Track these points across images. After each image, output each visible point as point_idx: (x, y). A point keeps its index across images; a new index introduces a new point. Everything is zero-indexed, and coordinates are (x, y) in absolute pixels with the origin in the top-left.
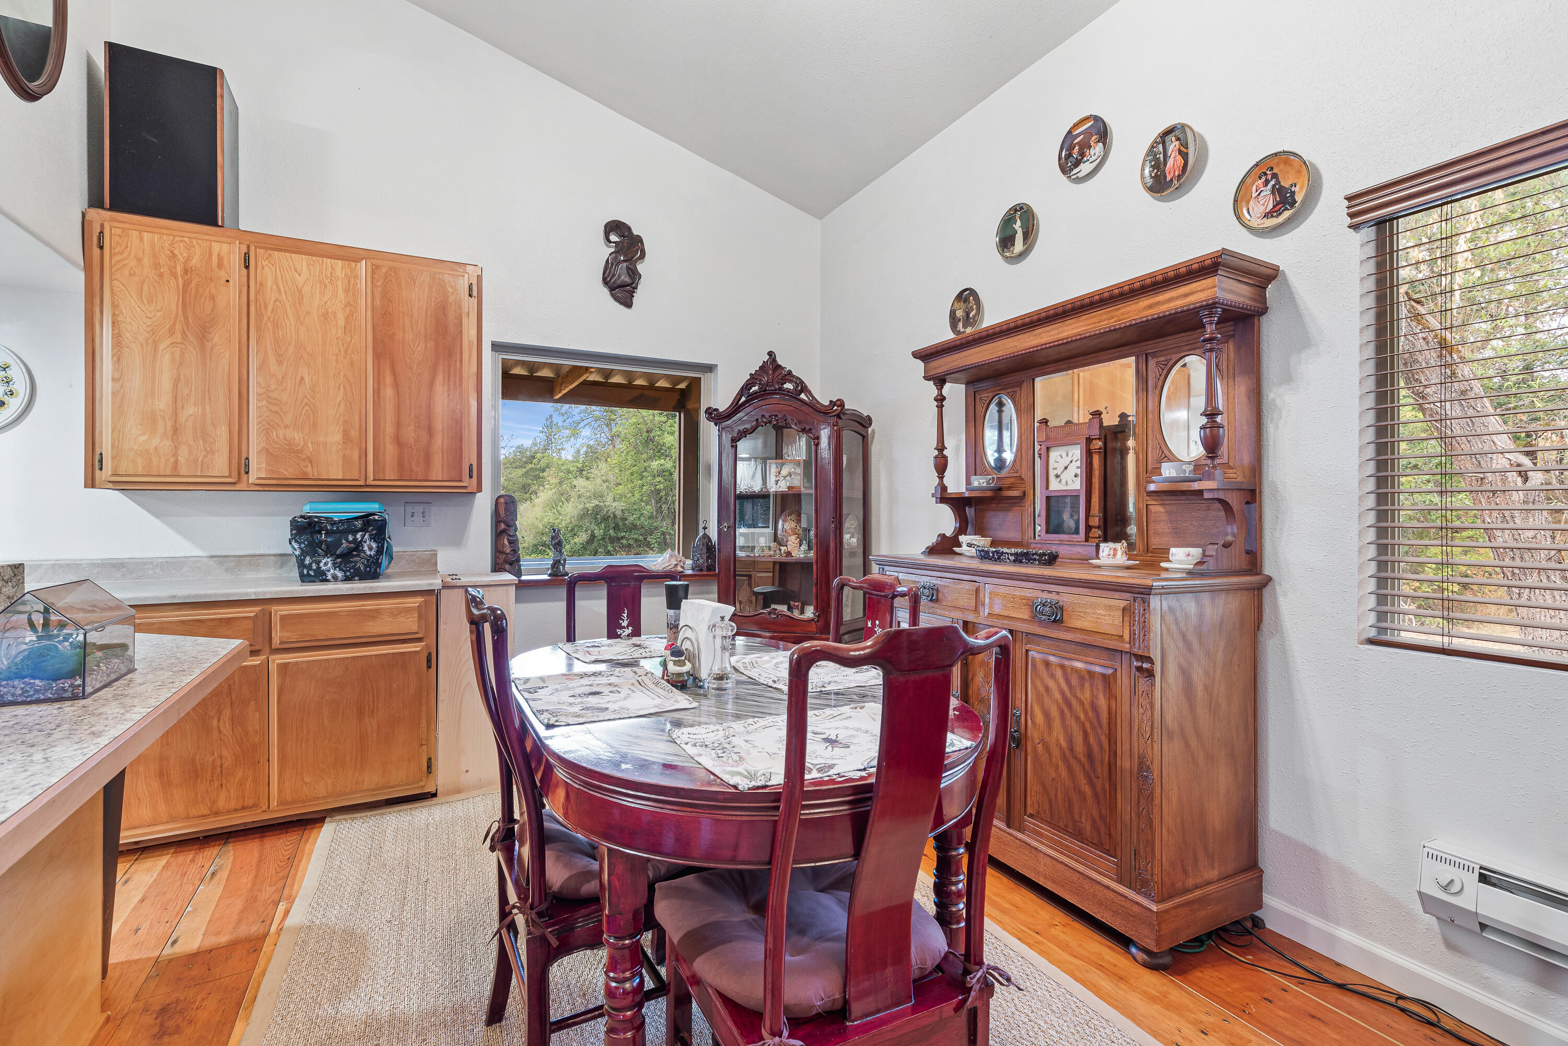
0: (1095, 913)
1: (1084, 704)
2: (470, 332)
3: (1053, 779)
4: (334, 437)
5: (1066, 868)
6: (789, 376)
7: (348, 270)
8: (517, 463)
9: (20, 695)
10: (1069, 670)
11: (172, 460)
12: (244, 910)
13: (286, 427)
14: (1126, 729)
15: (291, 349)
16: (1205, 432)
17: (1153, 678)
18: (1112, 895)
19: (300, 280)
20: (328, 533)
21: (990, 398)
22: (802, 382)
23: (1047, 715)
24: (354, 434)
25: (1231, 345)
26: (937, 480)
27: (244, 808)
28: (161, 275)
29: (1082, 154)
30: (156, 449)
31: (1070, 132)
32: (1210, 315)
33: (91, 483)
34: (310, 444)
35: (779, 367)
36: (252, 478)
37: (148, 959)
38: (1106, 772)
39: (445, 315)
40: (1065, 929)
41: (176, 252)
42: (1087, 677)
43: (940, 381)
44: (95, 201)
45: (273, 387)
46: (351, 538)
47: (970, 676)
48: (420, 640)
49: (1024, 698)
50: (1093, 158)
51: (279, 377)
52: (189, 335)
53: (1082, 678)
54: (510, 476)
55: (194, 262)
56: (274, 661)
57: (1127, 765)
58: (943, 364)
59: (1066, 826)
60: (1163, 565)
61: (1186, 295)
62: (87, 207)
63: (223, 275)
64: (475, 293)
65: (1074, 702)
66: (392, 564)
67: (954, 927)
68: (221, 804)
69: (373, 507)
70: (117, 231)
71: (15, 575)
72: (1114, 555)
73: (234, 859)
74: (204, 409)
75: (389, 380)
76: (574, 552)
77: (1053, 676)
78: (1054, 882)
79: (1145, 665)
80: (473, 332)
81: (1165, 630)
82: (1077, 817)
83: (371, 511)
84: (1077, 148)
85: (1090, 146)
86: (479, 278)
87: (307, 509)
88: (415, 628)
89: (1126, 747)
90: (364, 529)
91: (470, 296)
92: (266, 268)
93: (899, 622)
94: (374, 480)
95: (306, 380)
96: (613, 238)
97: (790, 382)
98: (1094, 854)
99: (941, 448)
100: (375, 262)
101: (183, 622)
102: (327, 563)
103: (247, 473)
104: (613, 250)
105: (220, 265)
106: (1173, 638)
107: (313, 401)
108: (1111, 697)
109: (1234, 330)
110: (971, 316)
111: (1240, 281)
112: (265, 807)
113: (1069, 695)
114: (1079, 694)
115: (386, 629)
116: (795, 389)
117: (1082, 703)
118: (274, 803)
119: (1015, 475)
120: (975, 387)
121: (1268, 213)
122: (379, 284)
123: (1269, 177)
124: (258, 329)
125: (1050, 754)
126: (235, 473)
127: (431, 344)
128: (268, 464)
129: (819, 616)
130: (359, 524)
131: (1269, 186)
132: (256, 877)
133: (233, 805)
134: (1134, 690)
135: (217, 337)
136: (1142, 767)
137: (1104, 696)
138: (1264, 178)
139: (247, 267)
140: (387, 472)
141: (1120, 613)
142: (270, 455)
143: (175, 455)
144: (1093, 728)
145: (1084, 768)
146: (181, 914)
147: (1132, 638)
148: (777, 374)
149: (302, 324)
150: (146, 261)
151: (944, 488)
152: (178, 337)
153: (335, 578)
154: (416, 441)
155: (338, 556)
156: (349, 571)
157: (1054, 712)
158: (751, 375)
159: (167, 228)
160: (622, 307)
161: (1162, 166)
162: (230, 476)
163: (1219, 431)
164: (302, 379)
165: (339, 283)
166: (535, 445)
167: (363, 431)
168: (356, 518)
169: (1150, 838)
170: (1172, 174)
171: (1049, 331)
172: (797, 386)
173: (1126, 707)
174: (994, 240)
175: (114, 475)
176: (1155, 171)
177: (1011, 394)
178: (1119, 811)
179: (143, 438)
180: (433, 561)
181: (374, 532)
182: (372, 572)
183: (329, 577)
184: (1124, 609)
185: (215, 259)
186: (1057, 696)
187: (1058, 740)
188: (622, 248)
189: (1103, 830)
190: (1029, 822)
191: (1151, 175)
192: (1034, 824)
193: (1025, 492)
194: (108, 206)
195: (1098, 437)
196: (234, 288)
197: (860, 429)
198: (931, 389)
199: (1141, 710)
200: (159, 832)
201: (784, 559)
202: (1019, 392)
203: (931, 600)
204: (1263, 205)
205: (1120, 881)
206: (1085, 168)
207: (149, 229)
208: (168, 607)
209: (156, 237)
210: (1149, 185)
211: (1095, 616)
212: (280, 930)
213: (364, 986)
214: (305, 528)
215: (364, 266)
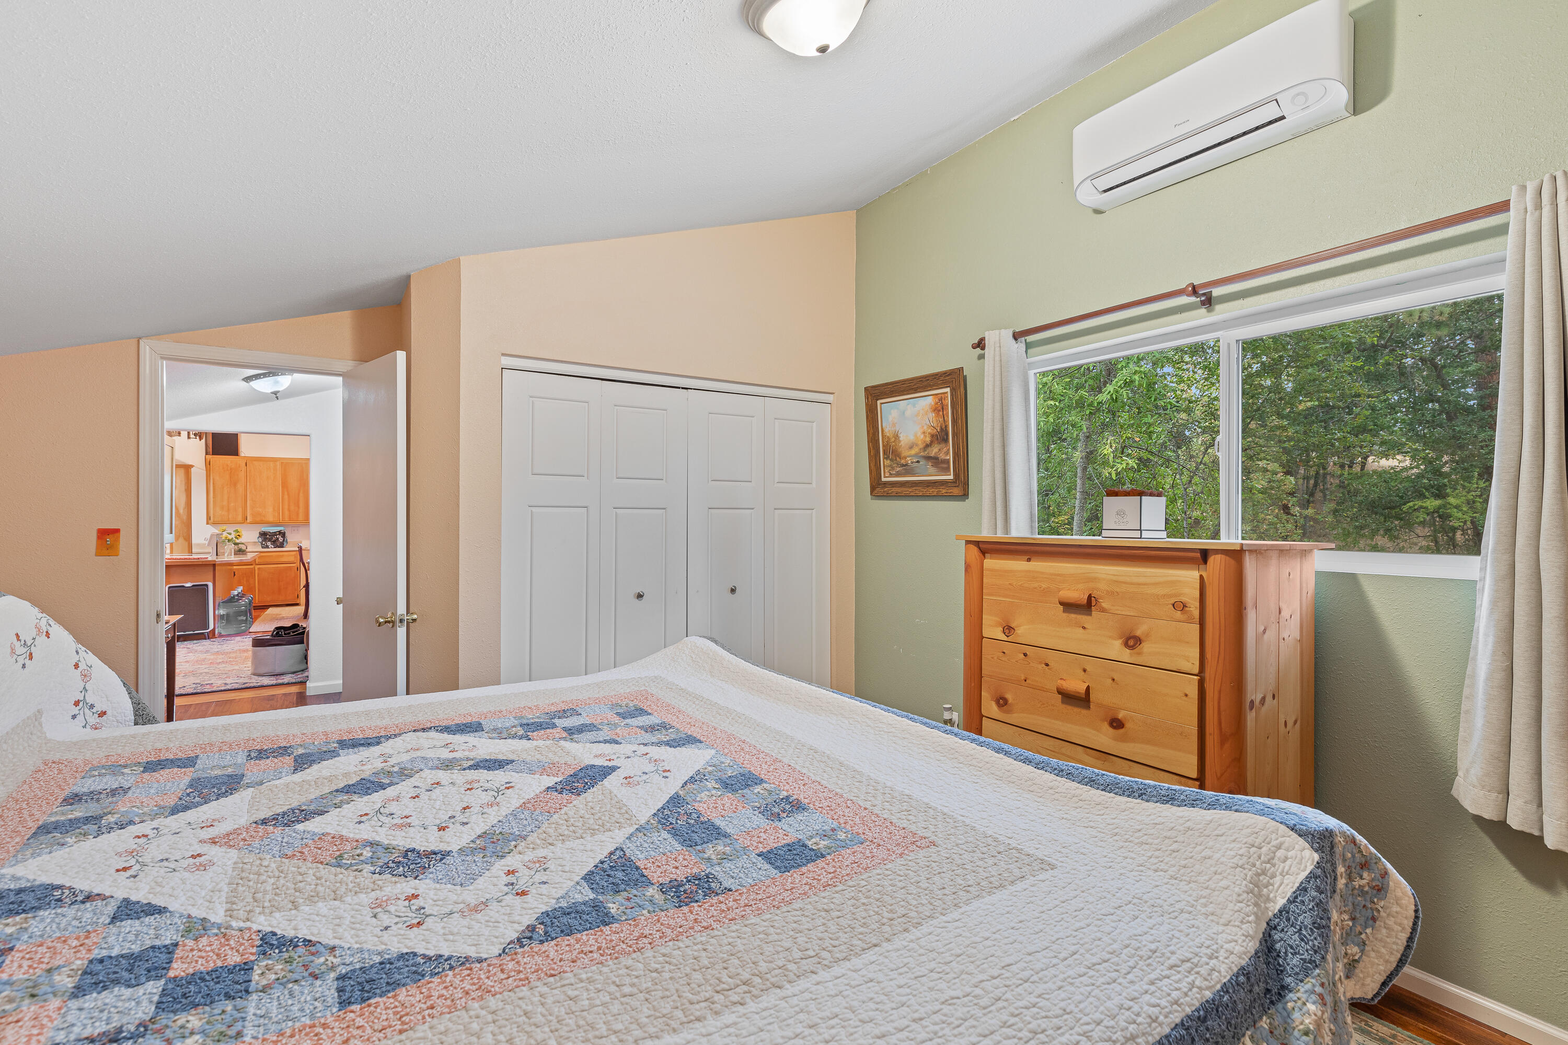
4: (271, 510)
7: (274, 464)
13: (257, 507)
15: (258, 487)
19: (261, 468)
20: (269, 536)
24: (276, 508)
28: (224, 470)
33: (208, 523)
34: (264, 511)
36: (249, 521)
41: (228, 464)
44: (207, 454)
45: (253, 498)
46: (275, 537)
48: (295, 563)
51: (255, 495)
52: (232, 485)
55: (232, 466)
56: (257, 567)
63: (240, 469)
69: (282, 529)
70: (213, 460)
74: (236, 504)
75: (286, 493)
87: (263, 529)
88: (294, 560)
92: (251, 466)
94: (282, 521)
95: (263, 495)
100: (282, 461)
102: (269, 544)
103: (247, 520)
107: (264, 500)
122: (283, 467)
124: (249, 482)
126: (244, 520)
128: (253, 517)
130: (278, 534)
135: (239, 485)
139: (246, 466)
140: (286, 519)
142: (253, 515)
143: (228, 515)
149: (261, 480)
150: (220, 467)
152: (229, 486)
153: (271, 547)
155: (272, 542)
156: (275, 545)
159: (226, 458)
165: (272, 467)
167: (279, 507)
168: (277, 532)
175: (213, 521)
179: (220, 512)
181: (282, 536)
182: (282, 546)
183: (269, 547)
185: (238, 465)
194: (211, 454)
196: (243, 471)
207: (222, 459)
214: (263, 535)
215: (278, 463)
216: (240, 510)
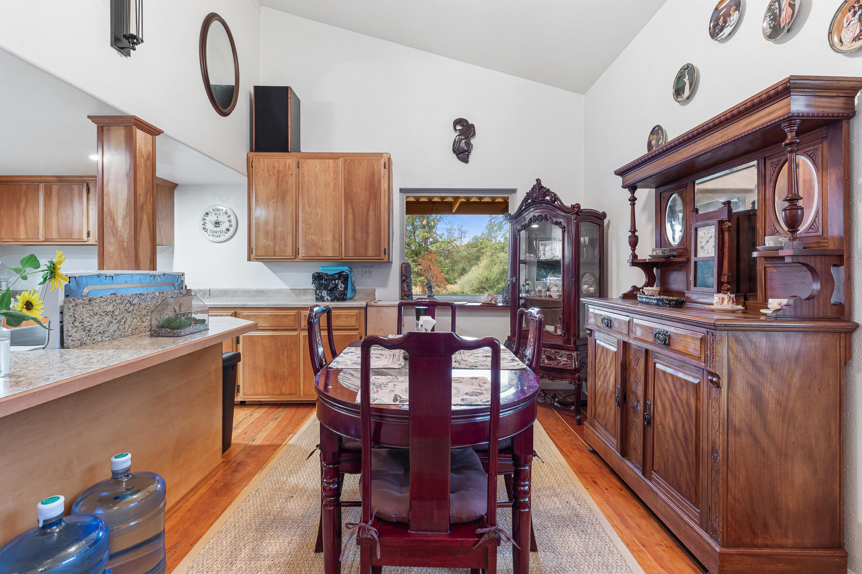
0: (686, 544)
1: (683, 402)
2: (384, 185)
3: (667, 450)
4: (329, 238)
5: (672, 510)
6: (548, 192)
7: (335, 163)
8: (474, 245)
9: (164, 334)
10: (675, 378)
11: (273, 249)
12: (279, 434)
13: (312, 234)
14: (705, 422)
15: (313, 201)
16: (785, 214)
17: (720, 389)
18: (695, 534)
19: (317, 170)
20: (325, 280)
21: (669, 196)
22: (555, 195)
23: (664, 406)
24: (337, 236)
25: (825, 144)
26: (631, 252)
27: (291, 394)
28: (270, 175)
29: (725, 22)
30: (268, 245)
31: (716, 9)
32: (790, 125)
33: (249, 259)
34: (320, 241)
35: (542, 187)
36: (300, 256)
37: (244, 444)
38: (694, 450)
39: (374, 179)
40: (666, 549)
41: (275, 165)
42: (684, 384)
43: (633, 188)
44: (251, 150)
45: (307, 218)
46: (333, 282)
47: (628, 377)
48: (357, 329)
49: (652, 394)
50: (732, 23)
51: (309, 213)
52: (279, 199)
53: (682, 384)
54: (470, 252)
55: (281, 168)
56: (302, 334)
57: (705, 447)
58: (633, 177)
59: (672, 482)
60: (762, 311)
61: (770, 114)
62: (249, 151)
63: (290, 172)
64: (387, 167)
65: (678, 400)
66: (357, 295)
67: (522, 510)
68: (284, 391)
69: (345, 269)
70: (257, 160)
71: (187, 293)
72: (722, 302)
73: (285, 414)
74: (284, 228)
75: (350, 211)
76: (498, 292)
77: (667, 381)
78: (665, 517)
79: (715, 379)
80: (386, 185)
81: (731, 356)
82: (678, 477)
83: (343, 270)
84: (722, 18)
85: (731, 15)
86: (389, 159)
87: (320, 270)
88: (355, 324)
89: (705, 434)
90: (339, 279)
91: (385, 168)
92: (305, 167)
93: (596, 340)
94: (345, 256)
95: (319, 213)
96: (459, 127)
97: (549, 195)
98: (688, 504)
99: (633, 230)
100: (345, 158)
101: (271, 315)
102: (324, 293)
103: (299, 254)
104: (458, 134)
105: (289, 168)
106: (741, 362)
107: (321, 222)
108: (697, 398)
109: (827, 133)
110: (660, 143)
111: (820, 96)
112: (298, 395)
113: (675, 395)
114: (680, 395)
115: (343, 324)
116: (551, 199)
117: (682, 401)
118: (302, 394)
119: (683, 247)
120: (661, 189)
121: (856, 37)
122: (346, 168)
123: (857, 9)
124: (302, 193)
125: (665, 433)
126: (294, 255)
127: (368, 193)
128: (305, 250)
129: (564, 333)
130: (337, 276)
131: (857, 16)
132: (288, 422)
133: (287, 392)
134: (709, 396)
135: (288, 198)
136: (713, 450)
137: (694, 398)
138: (852, 10)
139: (298, 168)
140: (350, 253)
141: (698, 343)
142: (306, 247)
143: (274, 248)
144: (687, 418)
145: (682, 445)
146: (260, 431)
147: (706, 360)
148: (541, 191)
149: (317, 189)
150: (265, 170)
151: (635, 256)
152: (275, 200)
153: (327, 299)
154: (362, 238)
155: (329, 290)
156: (333, 297)
157: (668, 406)
158: (527, 193)
159: (272, 156)
160: (463, 163)
161: (778, 18)
162: (292, 256)
163: (798, 212)
164: (318, 213)
165: (331, 169)
166: (483, 235)
167: (340, 235)
168: (336, 274)
169: (718, 500)
170: (784, 22)
171: (687, 150)
172: (552, 198)
173: (705, 407)
174: (672, 91)
175: (256, 256)
176: (774, 22)
177: (681, 193)
178: (701, 478)
179: (264, 241)
180: (373, 294)
181: (343, 280)
182: (343, 297)
183: (325, 299)
184: (701, 339)
185: (287, 165)
186: (669, 394)
187: (669, 423)
188: (463, 132)
189: (692, 489)
190: (655, 475)
191: (770, 26)
192: (657, 477)
193: (688, 258)
194: (254, 151)
195: (727, 219)
196: (294, 177)
197: (598, 221)
198: (627, 193)
199: (713, 410)
200: (264, 398)
201: (548, 299)
202: (685, 191)
203: (607, 326)
204: (852, 31)
205: (701, 526)
206: (727, 31)
207: (267, 157)
208: (267, 309)
209: (269, 160)
210: (768, 34)
211: (686, 343)
212: (285, 444)
213: (300, 473)
214: (318, 278)
215: (341, 161)
216: (290, 238)
